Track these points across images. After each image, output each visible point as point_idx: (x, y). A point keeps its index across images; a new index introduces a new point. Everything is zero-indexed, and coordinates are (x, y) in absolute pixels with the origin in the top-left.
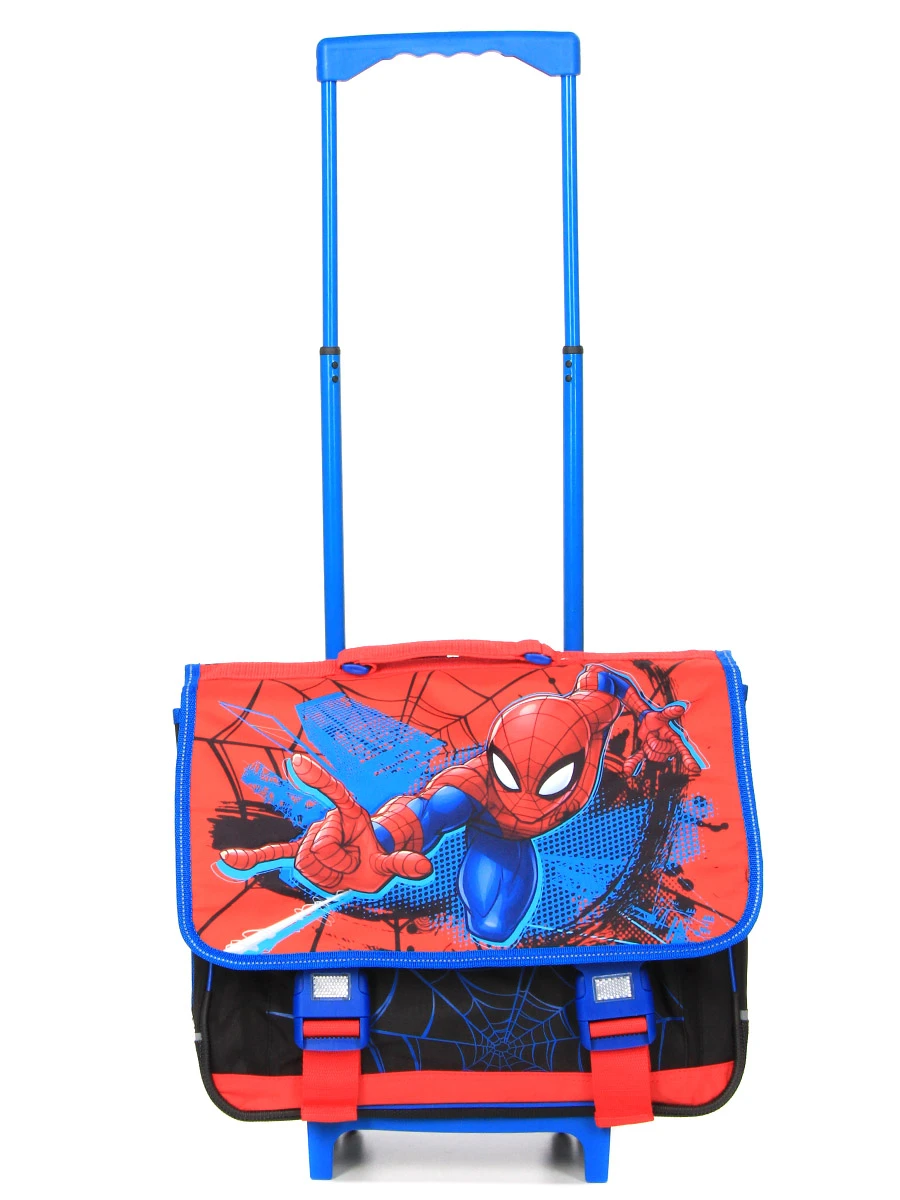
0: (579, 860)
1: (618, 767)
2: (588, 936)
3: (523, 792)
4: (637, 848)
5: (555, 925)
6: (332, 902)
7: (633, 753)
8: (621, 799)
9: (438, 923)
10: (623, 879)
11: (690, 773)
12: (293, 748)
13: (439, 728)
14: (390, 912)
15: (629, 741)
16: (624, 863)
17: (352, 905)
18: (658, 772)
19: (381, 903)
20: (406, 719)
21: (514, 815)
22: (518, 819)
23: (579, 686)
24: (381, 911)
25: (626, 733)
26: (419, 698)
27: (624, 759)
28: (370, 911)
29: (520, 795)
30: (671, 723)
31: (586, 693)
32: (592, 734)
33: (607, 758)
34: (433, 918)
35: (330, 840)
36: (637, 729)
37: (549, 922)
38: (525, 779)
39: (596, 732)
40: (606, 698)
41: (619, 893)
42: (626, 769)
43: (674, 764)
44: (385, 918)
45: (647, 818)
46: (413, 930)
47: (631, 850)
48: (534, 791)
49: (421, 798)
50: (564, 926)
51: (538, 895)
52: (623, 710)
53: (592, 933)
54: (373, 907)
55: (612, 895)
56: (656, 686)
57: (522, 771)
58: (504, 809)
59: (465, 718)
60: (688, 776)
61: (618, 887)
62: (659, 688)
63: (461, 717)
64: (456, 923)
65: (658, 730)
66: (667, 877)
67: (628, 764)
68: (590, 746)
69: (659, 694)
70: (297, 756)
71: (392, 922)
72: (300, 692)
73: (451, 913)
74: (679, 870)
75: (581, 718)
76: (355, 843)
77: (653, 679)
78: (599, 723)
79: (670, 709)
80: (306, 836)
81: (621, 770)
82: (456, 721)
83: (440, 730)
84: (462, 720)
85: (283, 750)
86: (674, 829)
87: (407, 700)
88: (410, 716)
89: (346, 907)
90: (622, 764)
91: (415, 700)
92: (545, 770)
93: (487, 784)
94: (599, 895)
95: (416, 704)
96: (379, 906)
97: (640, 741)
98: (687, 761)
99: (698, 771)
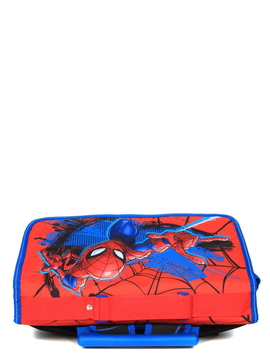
0: (93, 235)
1: (73, 255)
2: (92, 219)
3: (112, 249)
4: (70, 236)
5: (103, 222)
6: (183, 229)
7: (66, 259)
8: (74, 248)
9: (144, 224)
10: (77, 230)
11: (45, 251)
12: (205, 266)
13: (146, 269)
14: (162, 226)
15: (67, 262)
16: (76, 233)
17: (175, 228)
18: (57, 252)
19: (165, 229)
20: (160, 272)
21: (116, 243)
22: (115, 242)
23: (85, 280)
24: (165, 226)
25: (68, 265)
26: (154, 279)
27: (70, 258)
28: (169, 226)
29: (113, 248)
30: (48, 265)
31: (82, 277)
32: (82, 263)
33: (77, 259)
34: (146, 225)
35: (186, 242)
36: (63, 265)
37: (105, 222)
38: (111, 252)
39: (80, 264)
40: (74, 275)
41: (79, 227)
42: (70, 254)
43: (50, 254)
44: (163, 224)
45: (65, 243)
46: (153, 222)
47: (72, 236)
48: (108, 249)
49: (152, 249)
50: (100, 221)
51: (109, 229)
52: (67, 271)
53: (90, 220)
54: (168, 227)
55: (82, 227)
56: (52, 279)
57: (112, 255)
58: (120, 245)
59: (135, 275)
60: (46, 250)
61: (79, 229)
62: (50, 278)
63: (136, 275)
64: (138, 223)
65: (55, 262)
66: (61, 229)
67: (69, 256)
68: (83, 260)
69: (51, 277)
70: (203, 263)
71: (161, 224)
72: (206, 282)
73: (140, 226)
74: (56, 231)
75: (85, 269)
76: (176, 241)
77: (52, 282)
78: (79, 267)
79: (47, 271)
80: (196, 243)
81: (72, 254)
82: (138, 273)
83: (145, 269)
84: (136, 273)
85: (209, 265)
86: (56, 240)
87: (160, 278)
88: (158, 273)
89: (178, 227)
90: (71, 256)
91: (156, 278)
92: (103, 254)
93: (126, 251)
94: (87, 227)
95: (155, 277)
96: (166, 228)
97: (63, 262)
98: (45, 254)
99: (42, 252)
